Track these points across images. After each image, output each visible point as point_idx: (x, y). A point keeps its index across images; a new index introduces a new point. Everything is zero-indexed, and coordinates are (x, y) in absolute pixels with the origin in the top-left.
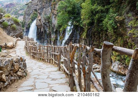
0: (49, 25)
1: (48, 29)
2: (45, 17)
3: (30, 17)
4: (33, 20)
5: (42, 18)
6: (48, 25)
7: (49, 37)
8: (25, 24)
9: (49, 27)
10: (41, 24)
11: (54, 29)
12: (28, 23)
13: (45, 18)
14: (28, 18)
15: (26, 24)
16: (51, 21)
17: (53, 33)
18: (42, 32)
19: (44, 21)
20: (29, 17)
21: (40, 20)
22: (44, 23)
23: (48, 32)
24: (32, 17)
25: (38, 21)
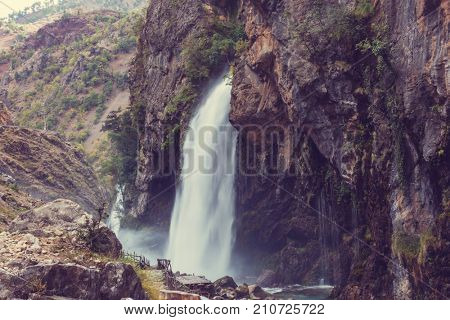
0: (363, 101)
1: (347, 147)
2: (316, 30)
3: (182, 60)
4: (200, 86)
5: (282, 42)
6: (351, 103)
7: (364, 222)
8: (142, 122)
9: (364, 119)
10: (279, 103)
11: (417, 140)
12: (161, 115)
13: (313, 40)
14: (165, 73)
15: (149, 119)
16: (385, 53)
17: (407, 177)
18: (290, 181)
19: (307, 73)
20: (175, 64)
21: (265, 68)
22: (304, 91)
23: (348, 172)
24: (197, 60)
25: (251, 77)
